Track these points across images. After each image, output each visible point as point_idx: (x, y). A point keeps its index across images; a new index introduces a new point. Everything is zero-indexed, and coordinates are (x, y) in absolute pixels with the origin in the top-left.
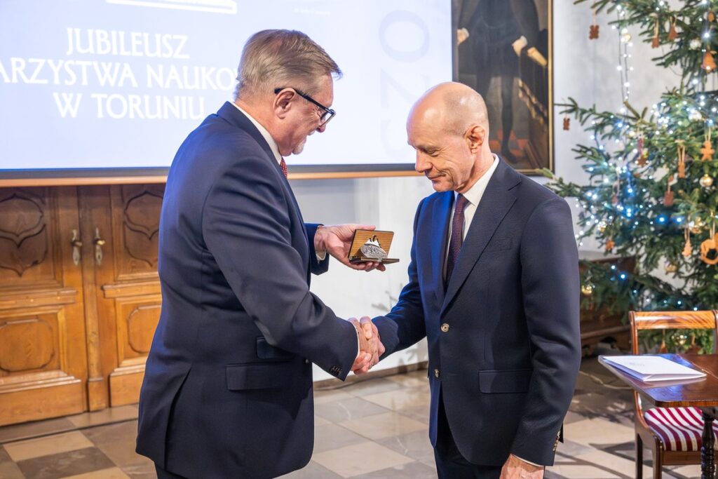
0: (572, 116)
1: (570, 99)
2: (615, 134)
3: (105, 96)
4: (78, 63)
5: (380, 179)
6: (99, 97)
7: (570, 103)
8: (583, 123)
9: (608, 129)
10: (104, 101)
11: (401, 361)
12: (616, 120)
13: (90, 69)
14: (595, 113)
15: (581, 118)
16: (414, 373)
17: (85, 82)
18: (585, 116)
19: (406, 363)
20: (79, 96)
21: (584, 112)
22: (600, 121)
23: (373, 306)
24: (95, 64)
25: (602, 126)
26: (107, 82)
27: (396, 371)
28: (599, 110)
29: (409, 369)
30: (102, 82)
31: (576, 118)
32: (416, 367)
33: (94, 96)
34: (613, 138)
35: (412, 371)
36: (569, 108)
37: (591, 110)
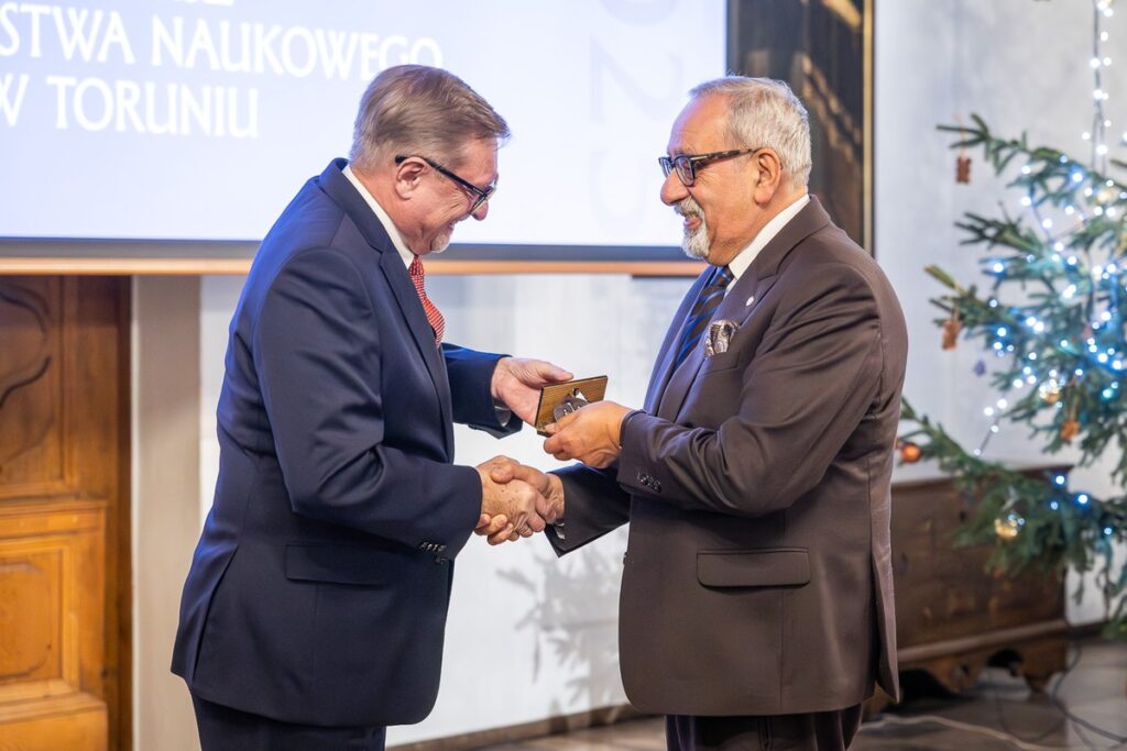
0: (976, 154)
1: (976, 118)
2: (1064, 196)
3: (72, 81)
4: (25, 8)
5: (521, 279)
6: (60, 82)
7: (973, 125)
8: (1000, 167)
9: (1054, 184)
10: (70, 91)
11: (555, 704)
12: (1072, 165)
13: (47, 21)
14: (1024, 150)
15: (997, 158)
16: (586, 734)
17: (36, 52)
18: (1004, 153)
19: (567, 709)
20: (24, 79)
21: (1002, 145)
22: (1040, 166)
23: (500, 573)
24: (57, 12)
25: (1040, 178)
26: (77, 51)
27: (543, 729)
28: (1033, 144)
29: (572, 724)
30: (68, 53)
31: (986, 158)
32: (587, 721)
33: (51, 80)
34: (1063, 202)
35: (580, 728)
36: (969, 137)
37: (1015, 143)
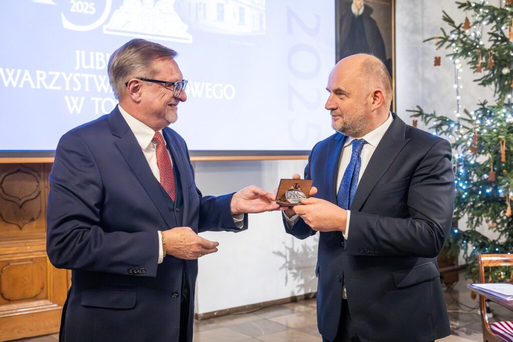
0: (419, 119)
1: (418, 107)
2: (449, 131)
3: (100, 99)
4: (83, 75)
5: (279, 161)
6: (97, 100)
7: (418, 110)
8: (427, 123)
9: (445, 128)
10: (100, 102)
11: (293, 292)
12: (450, 121)
13: (91, 80)
14: (435, 117)
15: (426, 120)
16: (302, 302)
17: (87, 89)
18: (428, 118)
19: (296, 294)
20: (83, 99)
21: (427, 116)
22: (439, 122)
23: (274, 253)
24: (95, 77)
25: (441, 125)
26: (102, 89)
27: (289, 301)
28: (438, 115)
29: (298, 299)
30: (99, 89)
31: (422, 120)
32: (303, 298)
33: (93, 99)
34: (448, 134)
35: (301, 300)
36: (416, 113)
37: (432, 115)
